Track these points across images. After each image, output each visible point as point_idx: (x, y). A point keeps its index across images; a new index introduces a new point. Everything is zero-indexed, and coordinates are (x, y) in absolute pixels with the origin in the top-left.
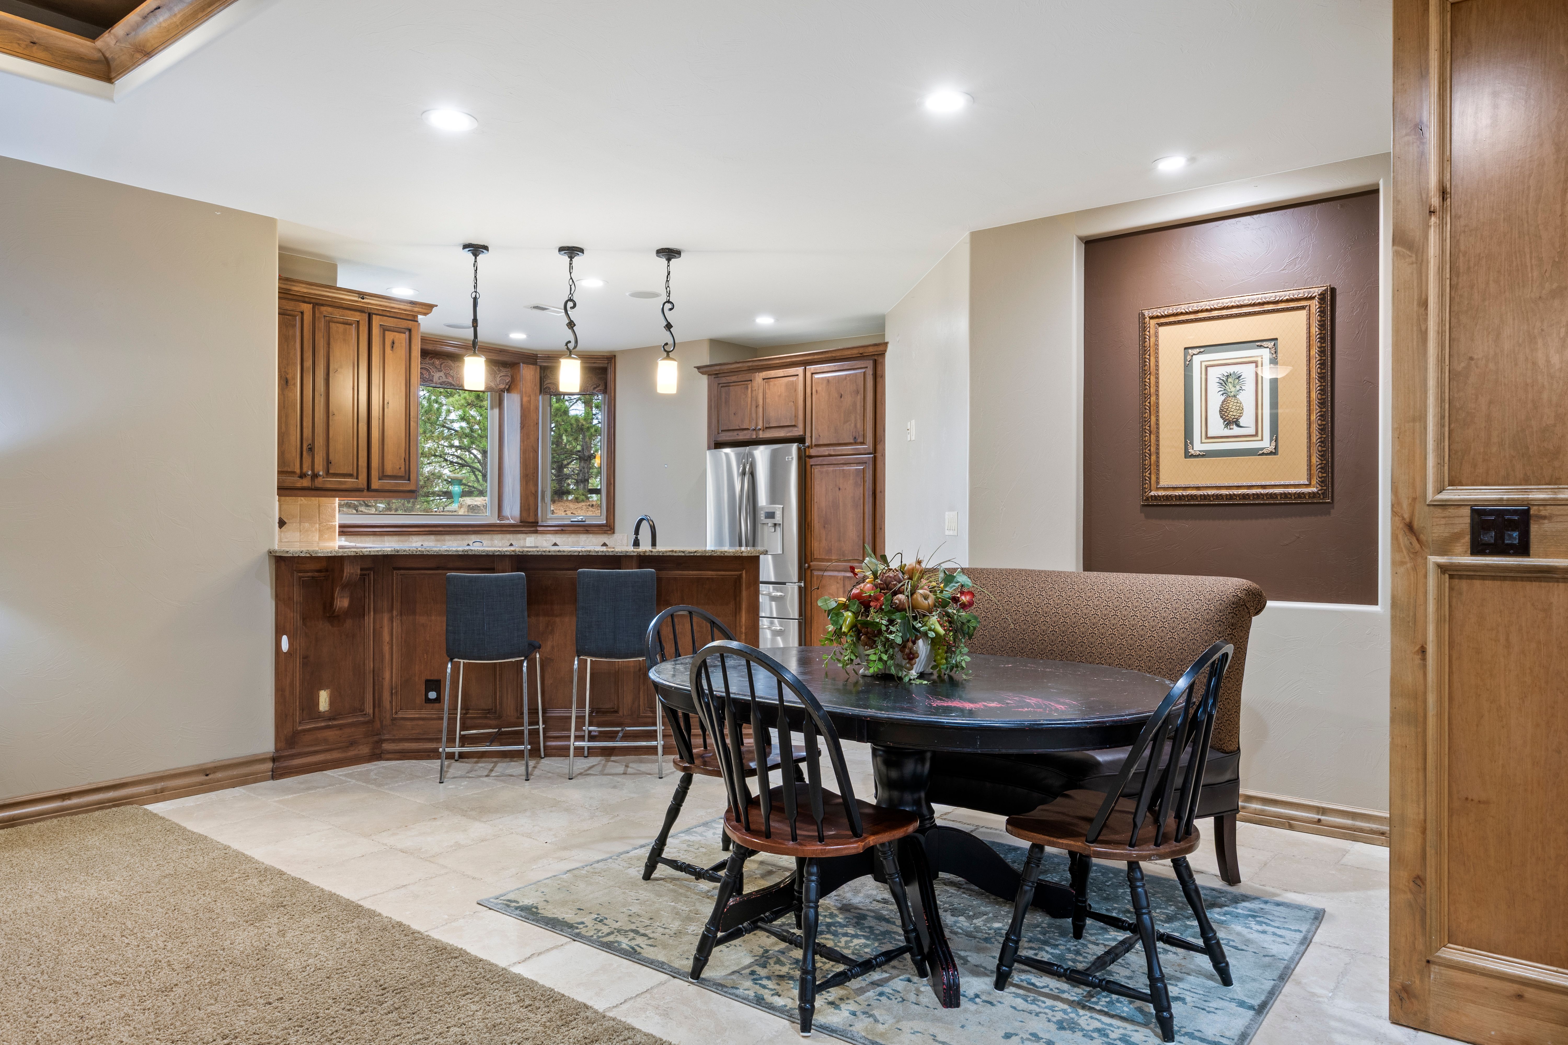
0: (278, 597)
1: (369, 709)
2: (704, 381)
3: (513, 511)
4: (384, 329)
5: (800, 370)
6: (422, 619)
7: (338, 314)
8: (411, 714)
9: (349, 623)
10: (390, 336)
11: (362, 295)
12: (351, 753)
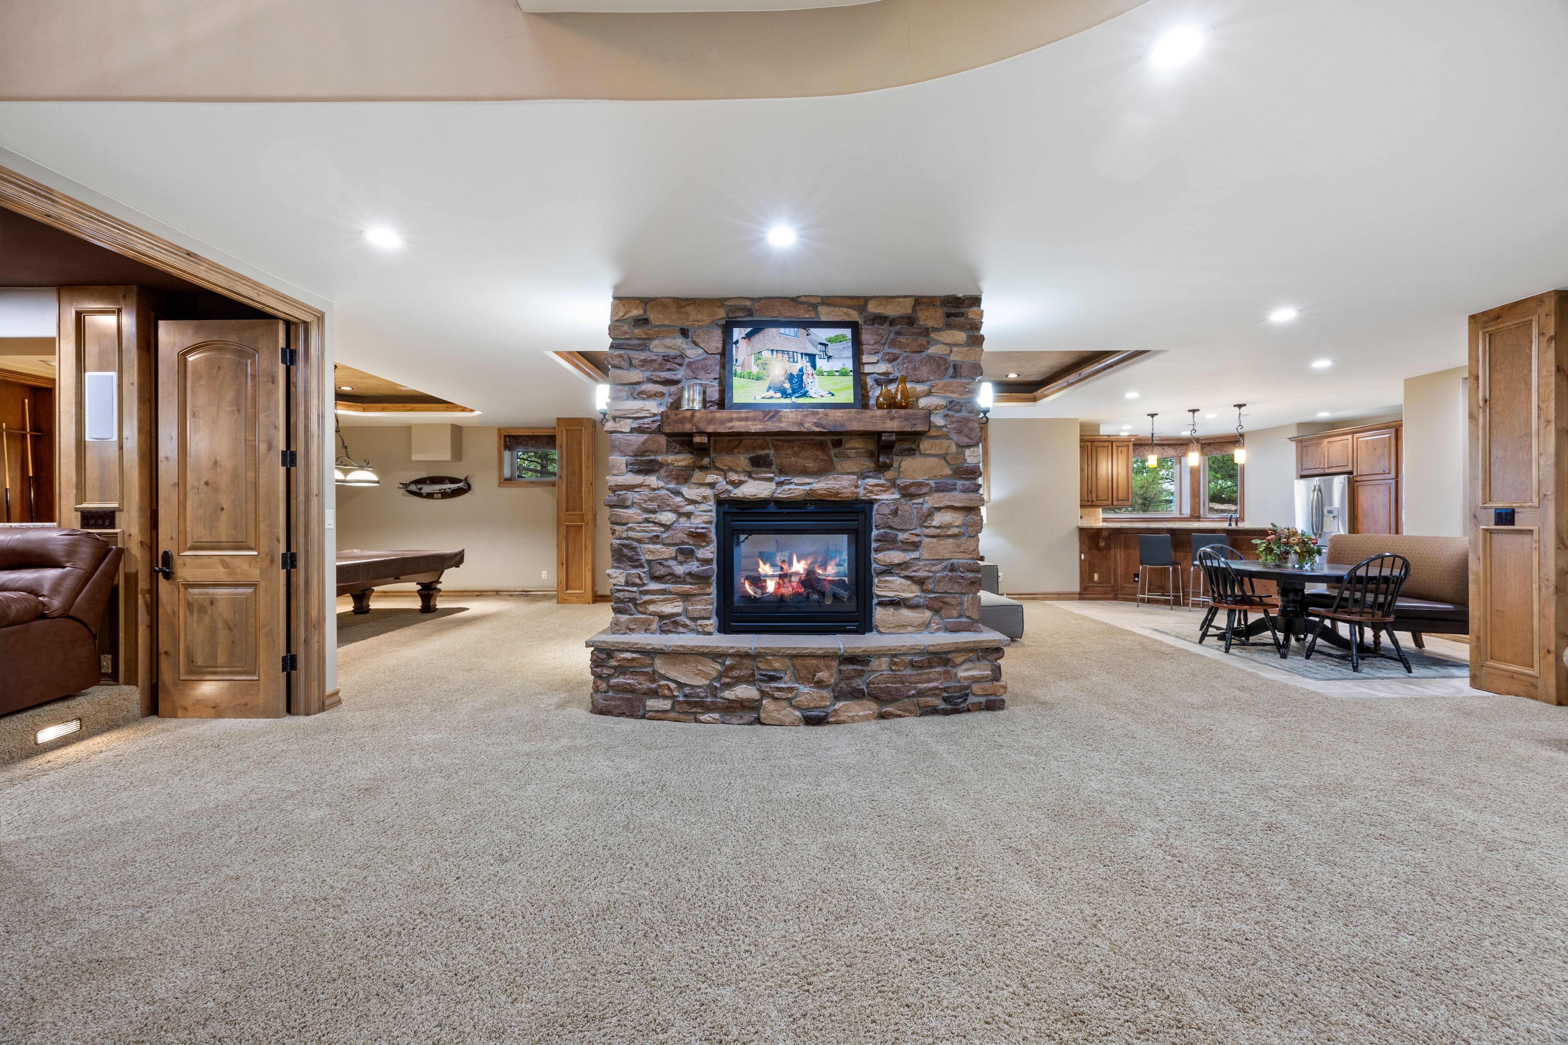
0: (1080, 542)
1: (1112, 582)
2: (1294, 444)
3: (1187, 511)
4: (1118, 447)
5: (1350, 437)
6: (1132, 552)
7: (1100, 444)
8: (1128, 585)
9: (1105, 552)
10: (1120, 449)
11: (1109, 436)
12: (1106, 596)
